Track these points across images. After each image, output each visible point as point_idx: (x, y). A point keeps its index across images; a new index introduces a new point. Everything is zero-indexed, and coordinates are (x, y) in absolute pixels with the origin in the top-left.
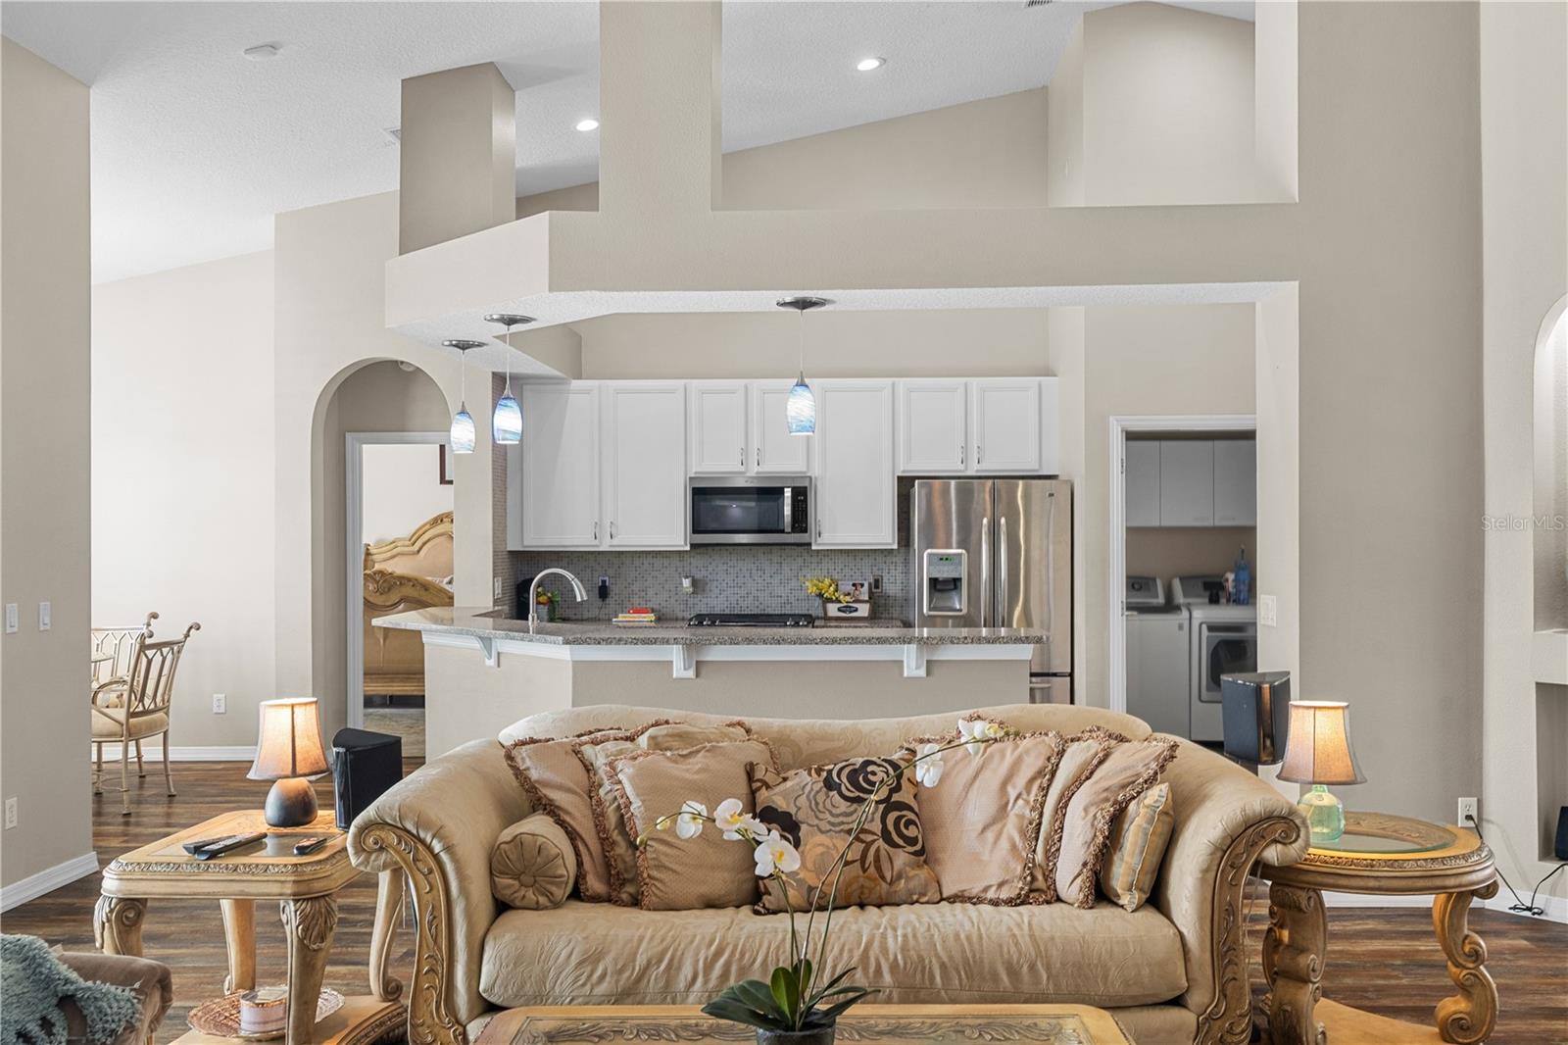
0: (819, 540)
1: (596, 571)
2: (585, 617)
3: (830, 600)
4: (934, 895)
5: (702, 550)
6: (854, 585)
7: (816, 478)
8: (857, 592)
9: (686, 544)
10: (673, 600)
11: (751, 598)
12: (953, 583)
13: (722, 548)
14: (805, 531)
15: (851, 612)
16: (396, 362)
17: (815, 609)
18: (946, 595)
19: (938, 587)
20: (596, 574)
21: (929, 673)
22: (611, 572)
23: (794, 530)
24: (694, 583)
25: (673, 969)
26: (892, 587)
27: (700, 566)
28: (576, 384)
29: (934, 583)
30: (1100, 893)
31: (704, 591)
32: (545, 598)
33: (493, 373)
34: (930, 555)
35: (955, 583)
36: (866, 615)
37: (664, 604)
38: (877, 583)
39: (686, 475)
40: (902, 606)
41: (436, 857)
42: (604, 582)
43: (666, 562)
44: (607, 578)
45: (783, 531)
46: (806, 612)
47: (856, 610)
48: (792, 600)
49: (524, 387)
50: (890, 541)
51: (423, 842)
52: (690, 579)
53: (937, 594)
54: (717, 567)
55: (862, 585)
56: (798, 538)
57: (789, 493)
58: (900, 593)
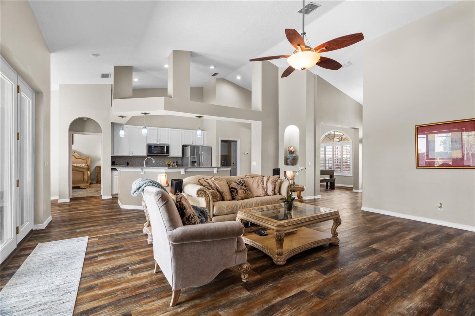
0: (170, 155)
1: (126, 160)
3: (171, 165)
4: (253, 197)
5: (149, 156)
7: (170, 145)
9: (147, 155)
14: (168, 153)
16: (82, 118)
21: (218, 172)
23: (166, 153)
25: (237, 207)
29: (192, 161)
30: (275, 194)
33: (111, 122)
34: (192, 157)
35: (195, 162)
38: (177, 162)
39: (146, 143)
41: (208, 194)
42: (128, 162)
43: (143, 158)
45: (164, 153)
48: (163, 165)
50: (181, 155)
51: (206, 192)
53: (193, 164)
55: (175, 163)
56: (167, 155)
57: (165, 147)
58: (180, 164)
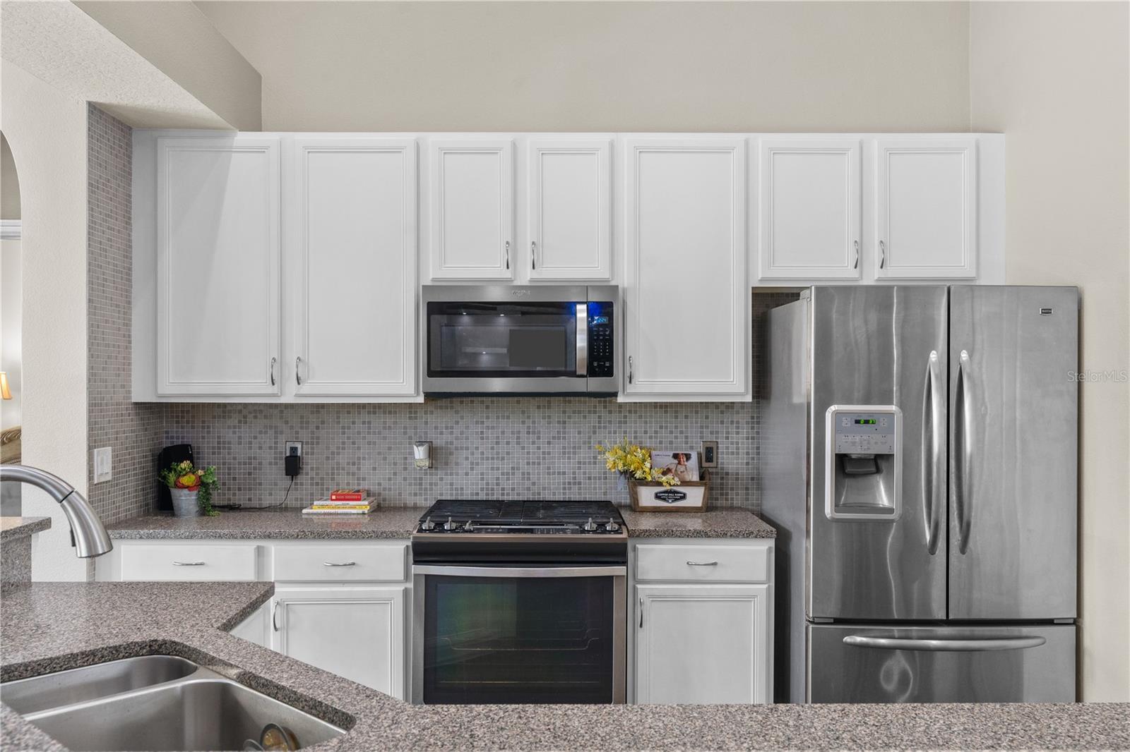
0: (630, 389)
1: (282, 433)
2: (266, 503)
3: (643, 482)
5: (444, 402)
6: (676, 456)
7: (624, 290)
8: (681, 468)
9: (418, 394)
10: (399, 479)
11: (518, 475)
12: (872, 463)
13: (475, 399)
14: (609, 372)
15: (676, 500)
17: (618, 494)
18: (861, 482)
19: (849, 470)
20: (282, 438)
22: (305, 435)
23: (592, 372)
24: (432, 453)
26: (732, 459)
27: (443, 426)
28: (244, 138)
29: (842, 461)
31: (446, 464)
32: (193, 477)
33: (90, 104)
34: (837, 415)
35: (878, 463)
36: (699, 504)
37: (385, 484)
38: (709, 454)
39: (418, 282)
40: (747, 489)
42: (294, 450)
43: (390, 420)
44: (299, 446)
45: (573, 374)
46: (603, 498)
47: (684, 497)
48: (580, 477)
49: (159, 141)
50: (742, 390)
52: (426, 446)
53: (848, 482)
54: (467, 428)
55: (688, 457)
56: (595, 384)
57: (582, 312)
58: (743, 470)
